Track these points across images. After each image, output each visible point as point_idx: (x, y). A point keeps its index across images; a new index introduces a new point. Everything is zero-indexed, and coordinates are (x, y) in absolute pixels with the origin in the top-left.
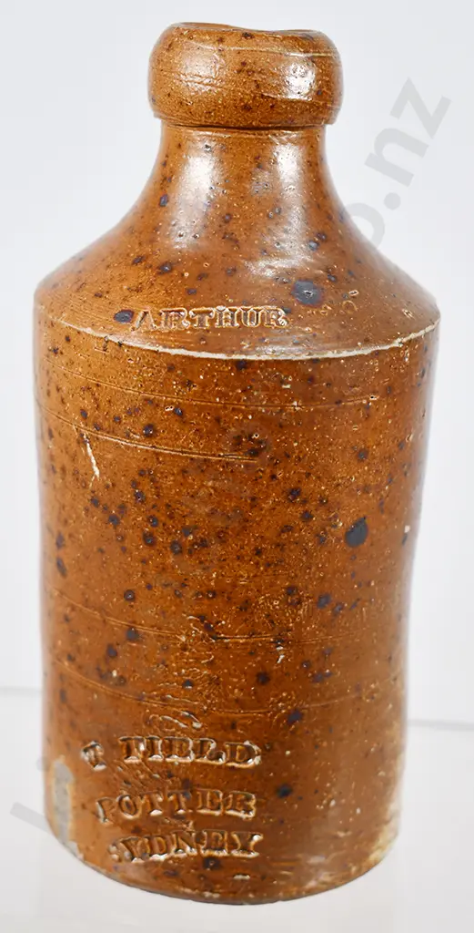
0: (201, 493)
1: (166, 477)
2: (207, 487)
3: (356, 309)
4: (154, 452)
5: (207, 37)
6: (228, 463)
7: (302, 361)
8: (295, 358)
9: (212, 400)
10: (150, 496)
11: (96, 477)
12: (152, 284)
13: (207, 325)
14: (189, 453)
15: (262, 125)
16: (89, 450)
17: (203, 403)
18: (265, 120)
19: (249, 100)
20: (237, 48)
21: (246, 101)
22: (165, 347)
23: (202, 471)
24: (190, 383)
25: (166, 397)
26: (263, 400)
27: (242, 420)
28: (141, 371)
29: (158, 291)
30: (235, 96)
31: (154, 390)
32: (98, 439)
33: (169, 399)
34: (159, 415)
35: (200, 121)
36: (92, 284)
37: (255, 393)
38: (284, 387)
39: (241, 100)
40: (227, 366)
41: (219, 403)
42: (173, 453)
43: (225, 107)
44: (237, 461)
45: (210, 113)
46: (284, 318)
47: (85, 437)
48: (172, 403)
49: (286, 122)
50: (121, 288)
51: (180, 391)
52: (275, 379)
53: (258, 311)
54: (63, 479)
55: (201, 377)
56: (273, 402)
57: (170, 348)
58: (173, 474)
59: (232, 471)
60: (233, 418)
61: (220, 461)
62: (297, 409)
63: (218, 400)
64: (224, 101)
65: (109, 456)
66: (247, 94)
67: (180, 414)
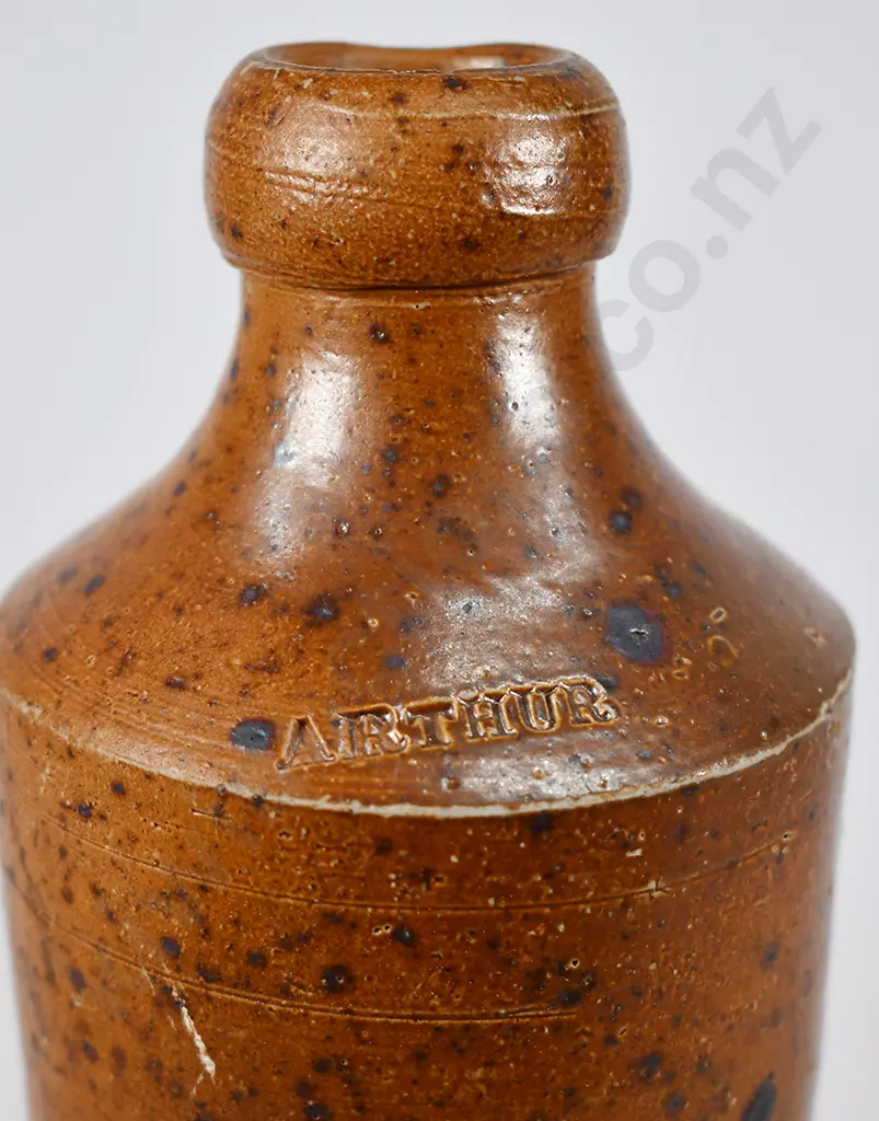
0: (460, 1095)
1: (379, 1071)
2: (471, 1082)
3: (735, 652)
4: (351, 1023)
5: (366, 94)
6: (516, 1028)
7: (664, 796)
8: (651, 792)
9: (479, 903)
10: (340, 1111)
11: (207, 1075)
12: (301, 652)
13: (447, 738)
14: (431, 1018)
15: (501, 277)
16: (188, 1022)
17: (460, 913)
18: (508, 268)
19: (474, 228)
20: (439, 115)
21: (468, 230)
22: (366, 802)
23: (461, 1051)
24: (427, 876)
25: (374, 908)
26: (587, 890)
27: (545, 936)
28: (311, 856)
29: (319, 669)
30: (444, 222)
31: (345, 895)
32: (209, 998)
33: (381, 911)
34: (358, 945)
35: (362, 278)
36: (151, 656)
37: (572, 878)
38: (629, 854)
39: (458, 228)
40: (509, 828)
41: (496, 907)
42: (393, 1021)
43: (421, 247)
44: (537, 1022)
45: (388, 260)
46: (607, 702)
47: (175, 994)
48: (389, 919)
49: (548, 263)
50: (229, 665)
51: (405, 892)
52: (613, 842)
53: (548, 691)
54: (117, 1076)
55: (454, 859)
56: (607, 891)
57: (380, 803)
58: (395, 1064)
59: (525, 1043)
60: (525, 933)
61: (500, 1025)
62: (655, 894)
63: (491, 902)
64: (420, 231)
65: (241, 1034)
66: (470, 216)
67: (406, 939)
